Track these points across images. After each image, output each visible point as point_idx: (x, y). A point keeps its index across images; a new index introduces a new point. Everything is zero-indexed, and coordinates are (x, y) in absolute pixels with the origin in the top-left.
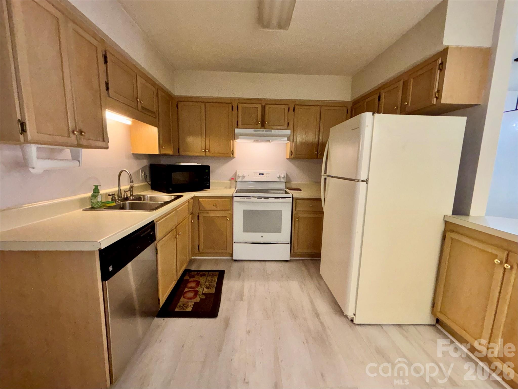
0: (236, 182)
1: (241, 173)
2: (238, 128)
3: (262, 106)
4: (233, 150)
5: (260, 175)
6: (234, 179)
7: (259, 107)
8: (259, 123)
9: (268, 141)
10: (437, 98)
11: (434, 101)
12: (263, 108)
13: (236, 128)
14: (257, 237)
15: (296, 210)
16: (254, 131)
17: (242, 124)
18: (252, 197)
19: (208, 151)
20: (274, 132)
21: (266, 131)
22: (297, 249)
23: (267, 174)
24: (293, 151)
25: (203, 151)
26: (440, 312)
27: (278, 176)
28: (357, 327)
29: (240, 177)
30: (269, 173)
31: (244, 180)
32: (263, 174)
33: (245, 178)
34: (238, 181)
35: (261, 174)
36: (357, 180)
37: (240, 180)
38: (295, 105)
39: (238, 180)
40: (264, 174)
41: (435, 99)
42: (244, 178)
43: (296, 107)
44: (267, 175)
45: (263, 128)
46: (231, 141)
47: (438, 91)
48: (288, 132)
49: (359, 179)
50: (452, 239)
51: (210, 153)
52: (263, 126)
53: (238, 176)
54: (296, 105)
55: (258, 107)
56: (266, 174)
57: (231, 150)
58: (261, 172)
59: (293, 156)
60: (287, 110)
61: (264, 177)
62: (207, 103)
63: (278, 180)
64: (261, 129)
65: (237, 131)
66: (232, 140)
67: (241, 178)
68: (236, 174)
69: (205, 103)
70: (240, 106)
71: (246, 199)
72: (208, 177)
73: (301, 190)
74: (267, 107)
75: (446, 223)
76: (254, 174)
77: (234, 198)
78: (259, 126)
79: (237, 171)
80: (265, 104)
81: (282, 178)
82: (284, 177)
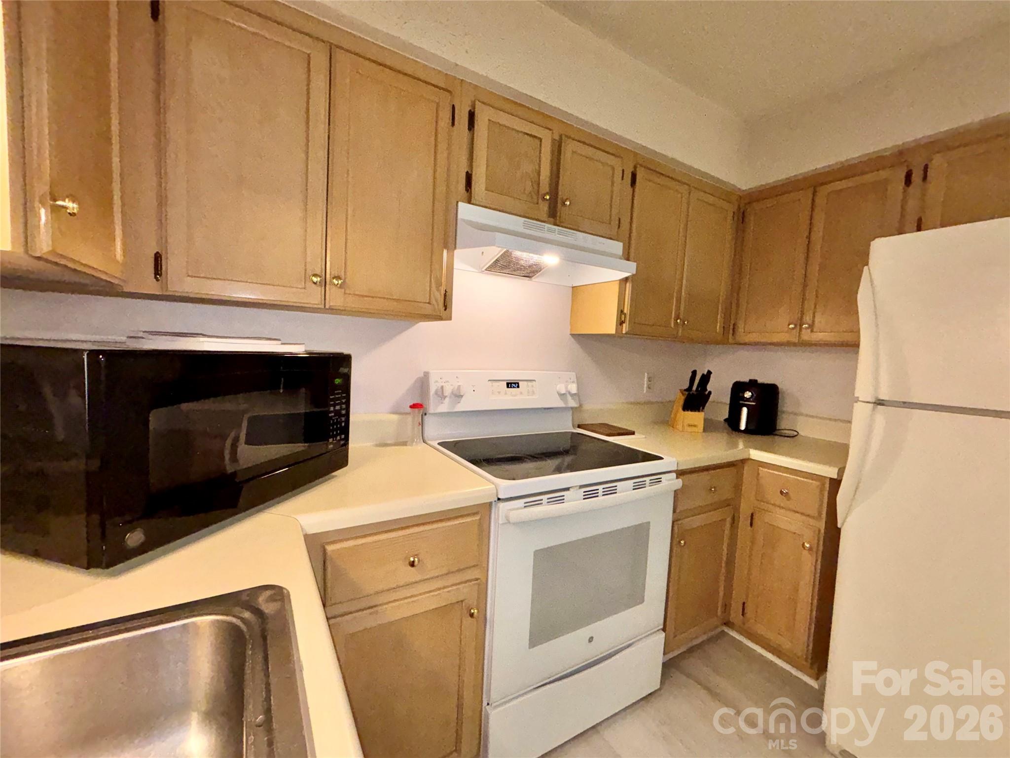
0: (424, 415)
1: (445, 381)
2: (468, 200)
3: (553, 140)
4: (446, 290)
5: (508, 387)
6: (422, 407)
7: (547, 138)
8: (543, 202)
12: (557, 148)
13: (463, 201)
16: (525, 226)
17: (487, 189)
18: (567, 489)
19: (338, 282)
21: (559, 232)
23: (530, 384)
24: (626, 310)
25: (315, 284)
27: (563, 392)
29: (446, 397)
30: (534, 380)
31: (462, 407)
32: (517, 385)
33: (463, 399)
34: (435, 414)
35: (511, 383)
37: (446, 410)
38: (635, 167)
39: (435, 408)
40: (521, 384)
43: (640, 172)
44: (528, 386)
45: (552, 219)
46: (445, 252)
48: (617, 247)
51: (345, 292)
52: (554, 215)
53: (436, 393)
55: (540, 139)
56: (525, 383)
57: (443, 291)
58: (512, 377)
59: (625, 328)
60: (618, 174)
61: (521, 393)
63: (559, 404)
64: (545, 221)
65: (466, 211)
66: (445, 246)
67: (447, 400)
68: (423, 383)
69: (331, 47)
70: (482, 115)
72: (341, 409)
73: (633, 433)
74: (568, 148)
76: (490, 383)
77: (502, 505)
78: (544, 207)
79: (426, 375)
80: (561, 136)
81: (569, 398)
82: (575, 394)
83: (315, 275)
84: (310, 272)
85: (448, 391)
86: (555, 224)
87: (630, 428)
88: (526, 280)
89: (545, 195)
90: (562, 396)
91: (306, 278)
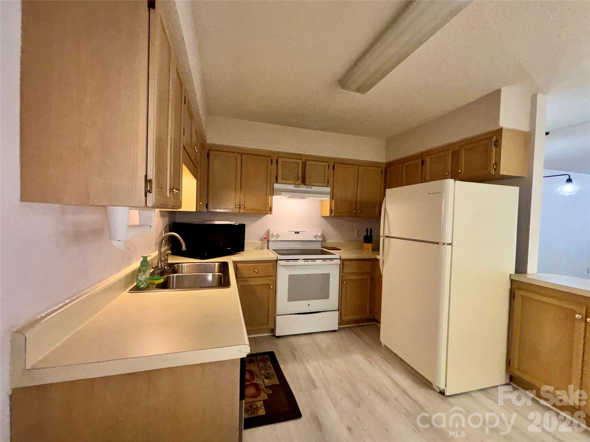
0: (268, 241)
1: (275, 232)
2: (277, 183)
3: (303, 162)
4: (270, 207)
5: (295, 233)
6: (266, 239)
7: (300, 162)
8: (300, 179)
9: (303, 198)
10: (495, 170)
11: (493, 172)
12: (304, 164)
13: (275, 183)
14: (302, 305)
15: (343, 272)
16: (294, 187)
17: (281, 179)
18: (298, 259)
19: (243, 207)
20: (314, 189)
21: (306, 187)
22: (345, 316)
23: (303, 232)
24: (333, 209)
25: (237, 208)
26: (518, 369)
27: (315, 235)
28: (450, 399)
29: (274, 236)
30: (305, 232)
31: (278, 239)
32: (298, 233)
33: (280, 237)
34: (271, 241)
35: (296, 232)
36: (442, 244)
37: (274, 240)
38: (334, 163)
39: (271, 239)
40: (300, 232)
41: (493, 170)
42: (278, 238)
43: (336, 165)
45: (303, 184)
46: (270, 197)
47: (496, 164)
48: (328, 189)
49: (444, 242)
50: (522, 296)
51: (244, 209)
52: (304, 182)
53: (271, 235)
54: (336, 163)
55: (298, 163)
56: (302, 232)
57: (269, 207)
58: (297, 230)
59: (333, 214)
60: (327, 166)
61: (300, 235)
62: (244, 155)
63: (315, 239)
64: (301, 185)
65: (276, 186)
66: (270, 195)
67: (275, 237)
68: (268, 232)
69: (242, 154)
70: (280, 160)
71: (291, 263)
72: (243, 237)
73: (340, 250)
74: (308, 163)
75: (512, 281)
76: (289, 232)
77: (279, 261)
78: (300, 182)
79: (269, 229)
80: (305, 160)
81: (318, 237)
82: (320, 236)
83: (238, 206)
84: (236, 205)
85: (274, 235)
86: (305, 185)
87: (339, 248)
88: (303, 199)
89: (300, 178)
90: (316, 237)
91: (236, 207)
